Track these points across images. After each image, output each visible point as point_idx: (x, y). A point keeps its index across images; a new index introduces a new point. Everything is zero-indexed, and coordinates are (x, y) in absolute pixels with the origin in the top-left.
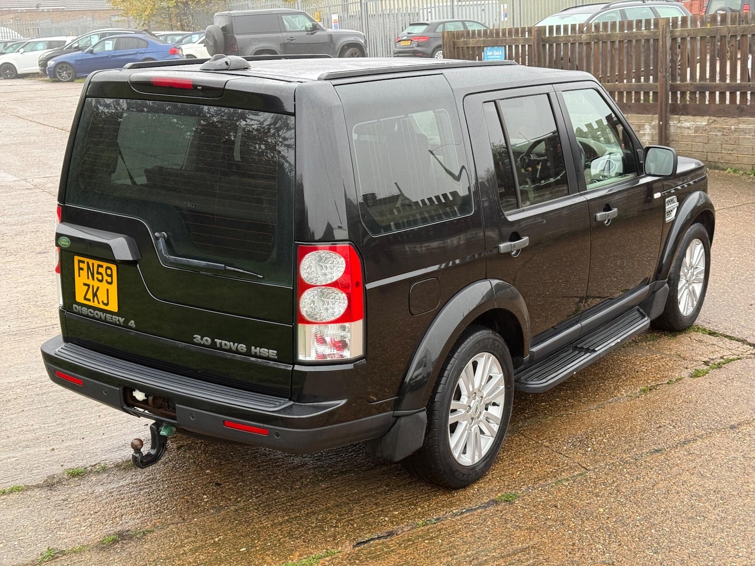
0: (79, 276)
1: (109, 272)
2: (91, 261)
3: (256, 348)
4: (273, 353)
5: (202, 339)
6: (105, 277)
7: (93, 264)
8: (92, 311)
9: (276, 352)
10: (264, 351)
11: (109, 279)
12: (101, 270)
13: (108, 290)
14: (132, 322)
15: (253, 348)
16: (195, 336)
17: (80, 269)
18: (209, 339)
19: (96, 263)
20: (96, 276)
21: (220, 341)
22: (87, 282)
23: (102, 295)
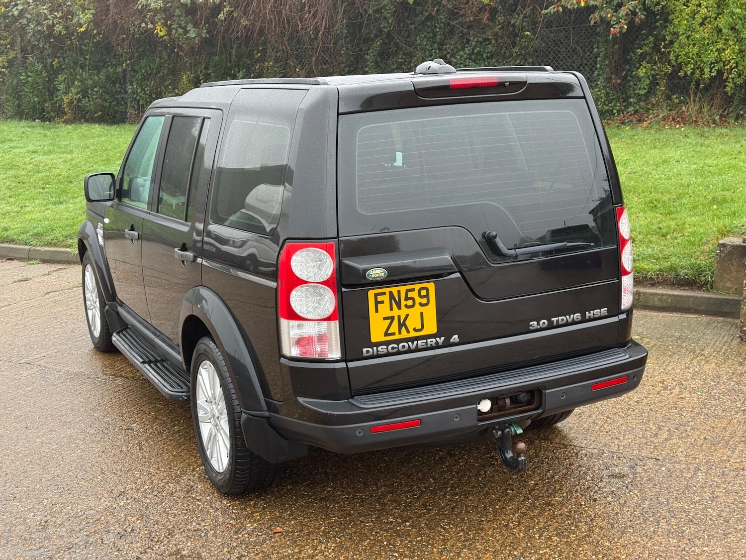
0: (377, 311)
1: (424, 293)
2: (395, 290)
3: (590, 313)
4: (604, 311)
5: (538, 324)
6: (418, 300)
7: (399, 292)
8: (395, 346)
9: (606, 309)
10: (597, 312)
11: (424, 301)
12: (410, 295)
13: (422, 314)
14: (456, 336)
15: (587, 313)
16: (531, 323)
17: (377, 303)
18: (546, 321)
19: (403, 289)
20: (403, 303)
21: (557, 318)
22: (390, 314)
23: (413, 322)
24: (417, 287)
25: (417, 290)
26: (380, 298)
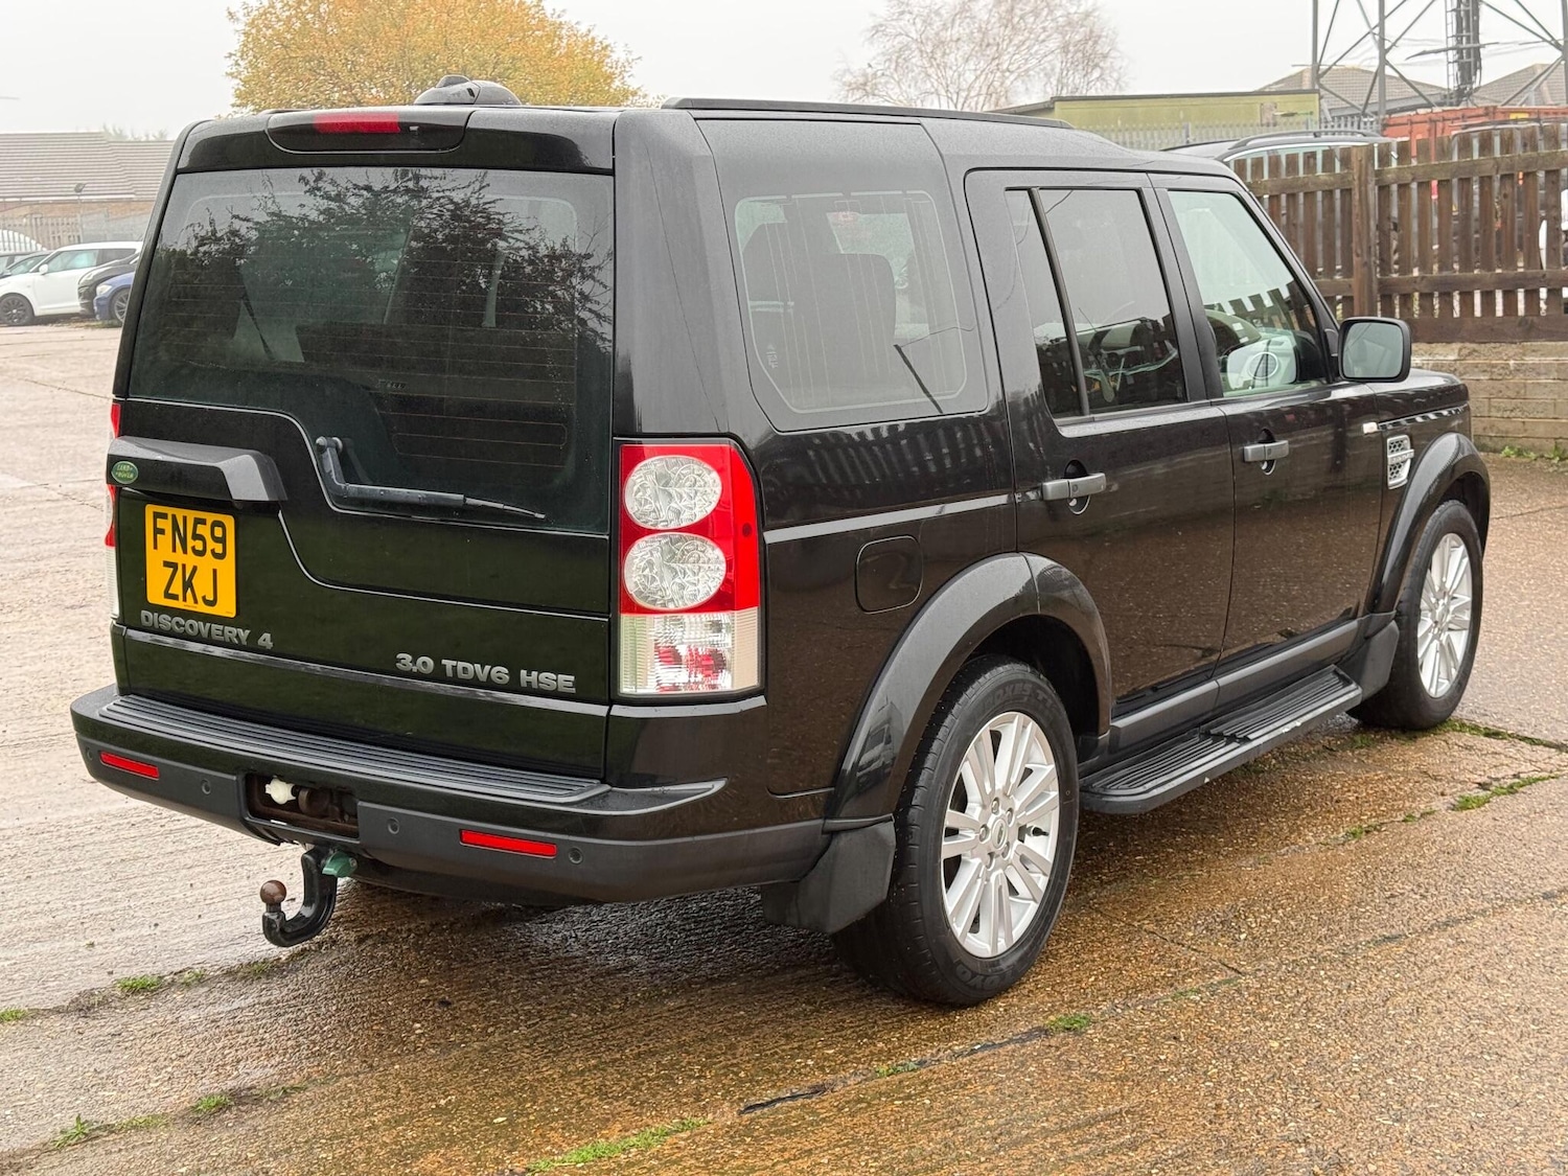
0: (155, 547)
1: (218, 532)
2: (180, 513)
3: (529, 674)
4: (565, 681)
5: (414, 662)
6: (211, 544)
7: (185, 519)
8: (182, 621)
9: (572, 678)
10: (547, 678)
11: (219, 548)
12: (201, 529)
13: (215, 571)
14: (267, 636)
15: (523, 673)
16: (400, 656)
17: (158, 531)
18: (430, 662)
19: (192, 515)
20: (190, 543)
21: (454, 663)
22: (172, 558)
23: (202, 585)
24: (210, 517)
25: (209, 523)
26: (161, 523)
